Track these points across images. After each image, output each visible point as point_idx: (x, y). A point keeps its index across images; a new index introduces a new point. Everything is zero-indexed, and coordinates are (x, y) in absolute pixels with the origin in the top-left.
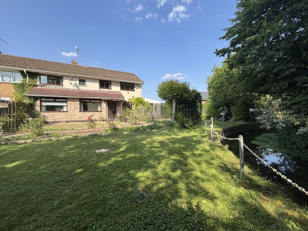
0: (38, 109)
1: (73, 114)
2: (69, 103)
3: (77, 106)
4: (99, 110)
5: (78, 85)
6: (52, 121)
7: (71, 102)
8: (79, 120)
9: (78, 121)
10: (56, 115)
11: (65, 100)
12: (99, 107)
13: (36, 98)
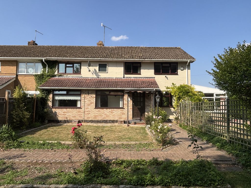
0: (50, 104)
1: (88, 111)
2: (83, 96)
3: (92, 101)
4: (121, 107)
5: (98, 72)
6: (64, 119)
7: (85, 95)
8: (94, 119)
9: (92, 121)
10: (68, 112)
11: (79, 93)
12: (121, 102)
13: (49, 92)
